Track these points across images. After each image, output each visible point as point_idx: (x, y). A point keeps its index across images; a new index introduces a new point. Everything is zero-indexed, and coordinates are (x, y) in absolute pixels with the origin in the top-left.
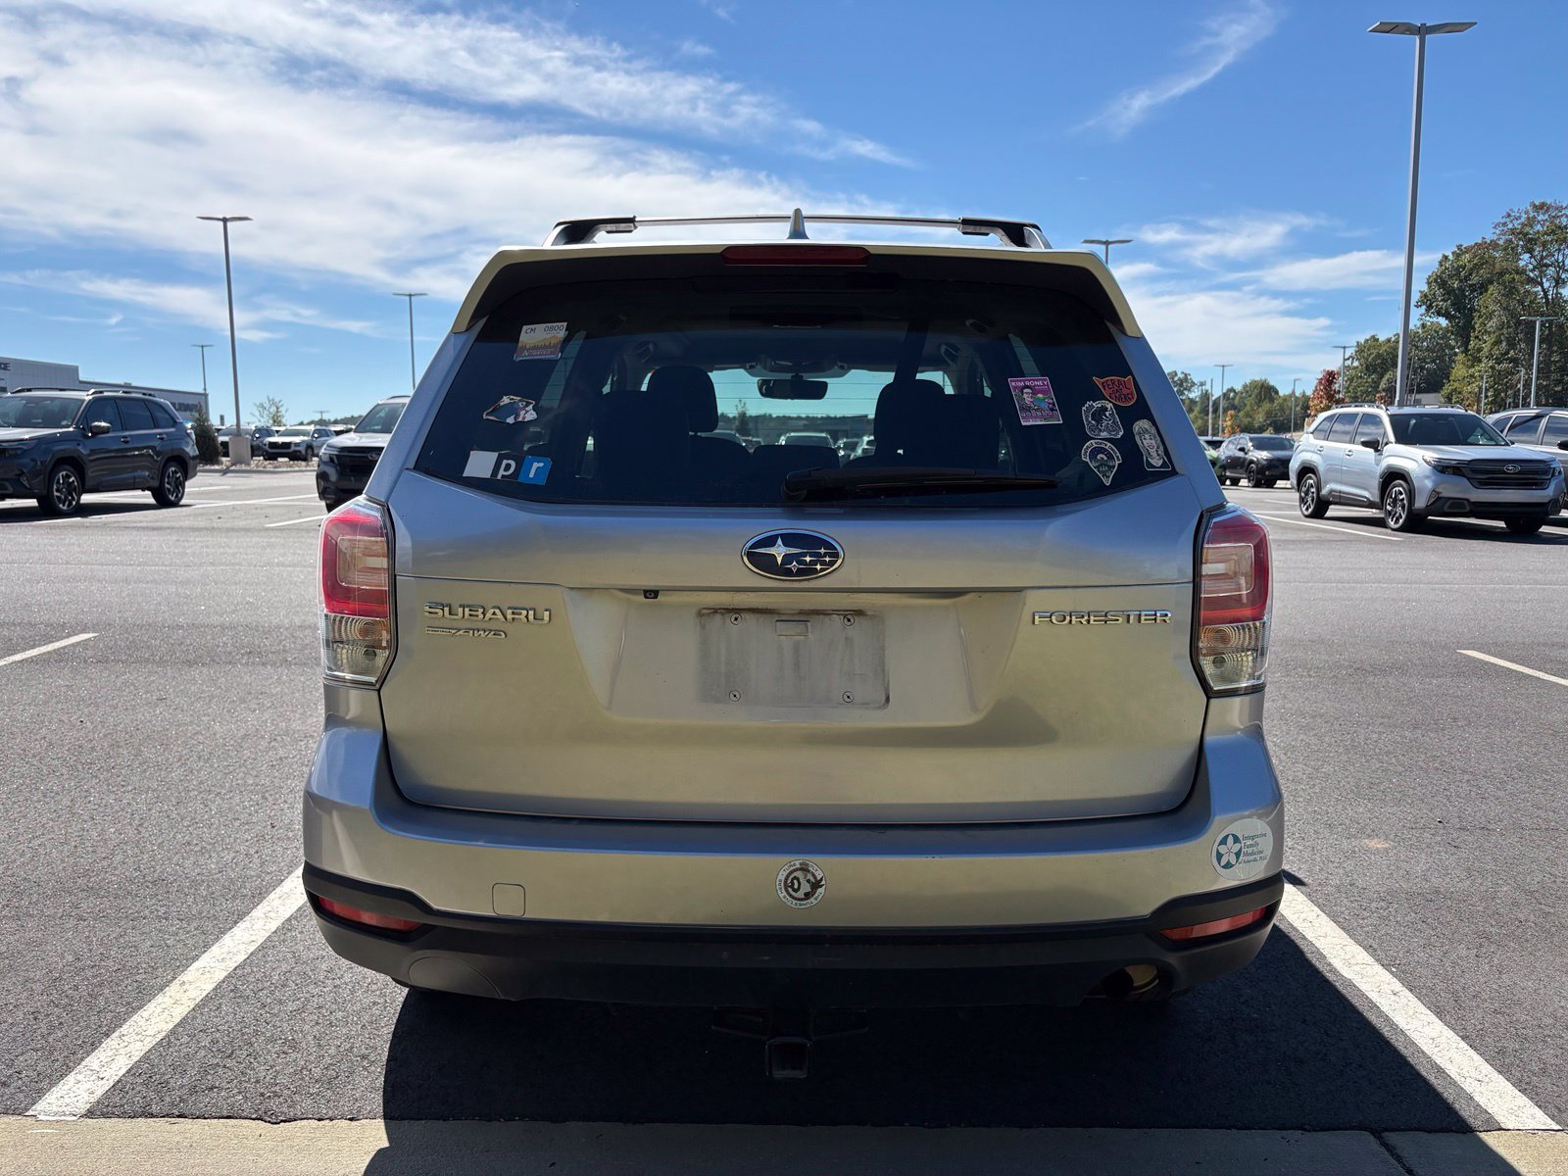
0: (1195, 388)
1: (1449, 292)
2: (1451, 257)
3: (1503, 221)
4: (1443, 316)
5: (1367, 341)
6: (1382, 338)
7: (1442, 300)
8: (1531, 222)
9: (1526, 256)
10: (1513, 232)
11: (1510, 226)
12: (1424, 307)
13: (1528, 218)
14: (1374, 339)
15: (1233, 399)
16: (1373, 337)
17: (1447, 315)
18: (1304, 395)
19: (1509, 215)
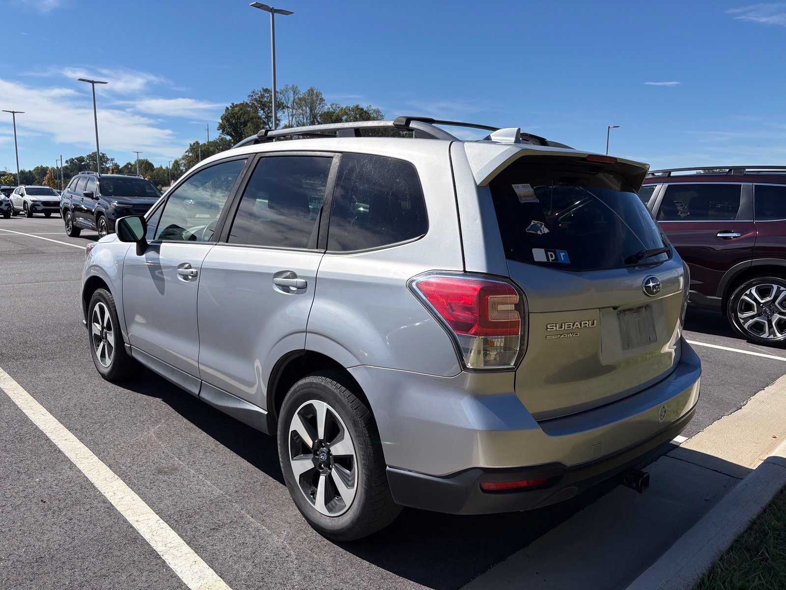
0: (109, 162)
1: (231, 124)
2: (230, 108)
3: (252, 94)
4: (229, 135)
5: (194, 144)
6: (201, 143)
7: (228, 128)
8: (262, 96)
9: (262, 112)
10: (256, 100)
11: (255, 97)
12: (221, 130)
13: (261, 94)
14: (197, 143)
15: (131, 168)
16: (197, 142)
17: (231, 135)
18: (167, 168)
19: (254, 92)
